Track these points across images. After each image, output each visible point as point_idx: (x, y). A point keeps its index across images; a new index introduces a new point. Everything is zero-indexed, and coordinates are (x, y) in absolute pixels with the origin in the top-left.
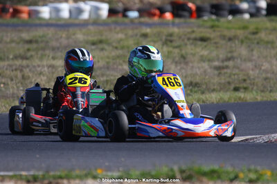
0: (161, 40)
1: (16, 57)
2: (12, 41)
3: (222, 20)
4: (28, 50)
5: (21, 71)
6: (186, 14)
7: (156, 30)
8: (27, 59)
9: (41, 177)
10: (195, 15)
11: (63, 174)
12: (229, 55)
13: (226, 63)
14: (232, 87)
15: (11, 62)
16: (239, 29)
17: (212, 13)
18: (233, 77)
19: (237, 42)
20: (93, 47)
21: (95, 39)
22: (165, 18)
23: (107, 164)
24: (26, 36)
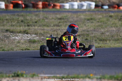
0: (118, 18)
1: (54, 26)
2: (53, 18)
4: (60, 22)
5: (57, 31)
7: (116, 14)
8: (59, 26)
9: (65, 77)
11: (75, 76)
15: (52, 28)
20: (88, 21)
21: (89, 18)
22: (120, 9)
23: (94, 72)
24: (58, 16)
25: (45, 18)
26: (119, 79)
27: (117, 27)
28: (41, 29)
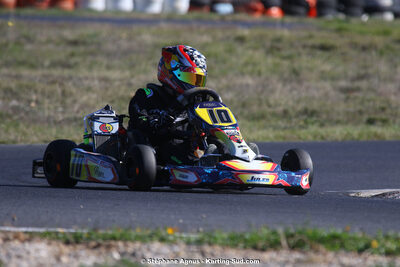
0: (264, 46)
1: (54, 65)
2: (49, 41)
3: (354, 21)
4: (72, 55)
5: (61, 84)
6: (302, 10)
7: (257, 32)
8: (68, 66)
9: (85, 236)
10: (314, 12)
11: (117, 234)
12: (362, 72)
13: (357, 84)
14: (365, 117)
15: (46, 72)
16: (378, 34)
17: (339, 10)
18: (366, 104)
19: (374, 53)
22: (270, 15)
23: (181, 221)
24: (69, 34)
25: (23, 40)
26: (261, 244)
27: (259, 74)
28: (9, 76)
